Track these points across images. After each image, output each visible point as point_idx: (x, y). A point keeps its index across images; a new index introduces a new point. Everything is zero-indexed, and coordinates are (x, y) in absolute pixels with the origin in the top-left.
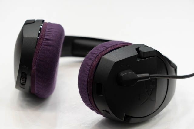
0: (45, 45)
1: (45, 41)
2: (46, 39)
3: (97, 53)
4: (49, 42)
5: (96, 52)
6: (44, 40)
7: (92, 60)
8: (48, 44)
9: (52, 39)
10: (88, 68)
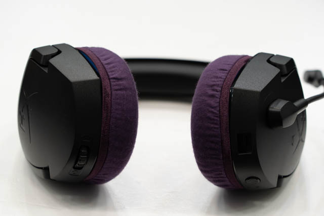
0: (117, 90)
1: (114, 82)
2: (114, 78)
3: (217, 83)
4: (121, 82)
5: (214, 81)
6: (112, 80)
7: (217, 98)
8: (122, 87)
9: (123, 76)
10: (215, 111)
